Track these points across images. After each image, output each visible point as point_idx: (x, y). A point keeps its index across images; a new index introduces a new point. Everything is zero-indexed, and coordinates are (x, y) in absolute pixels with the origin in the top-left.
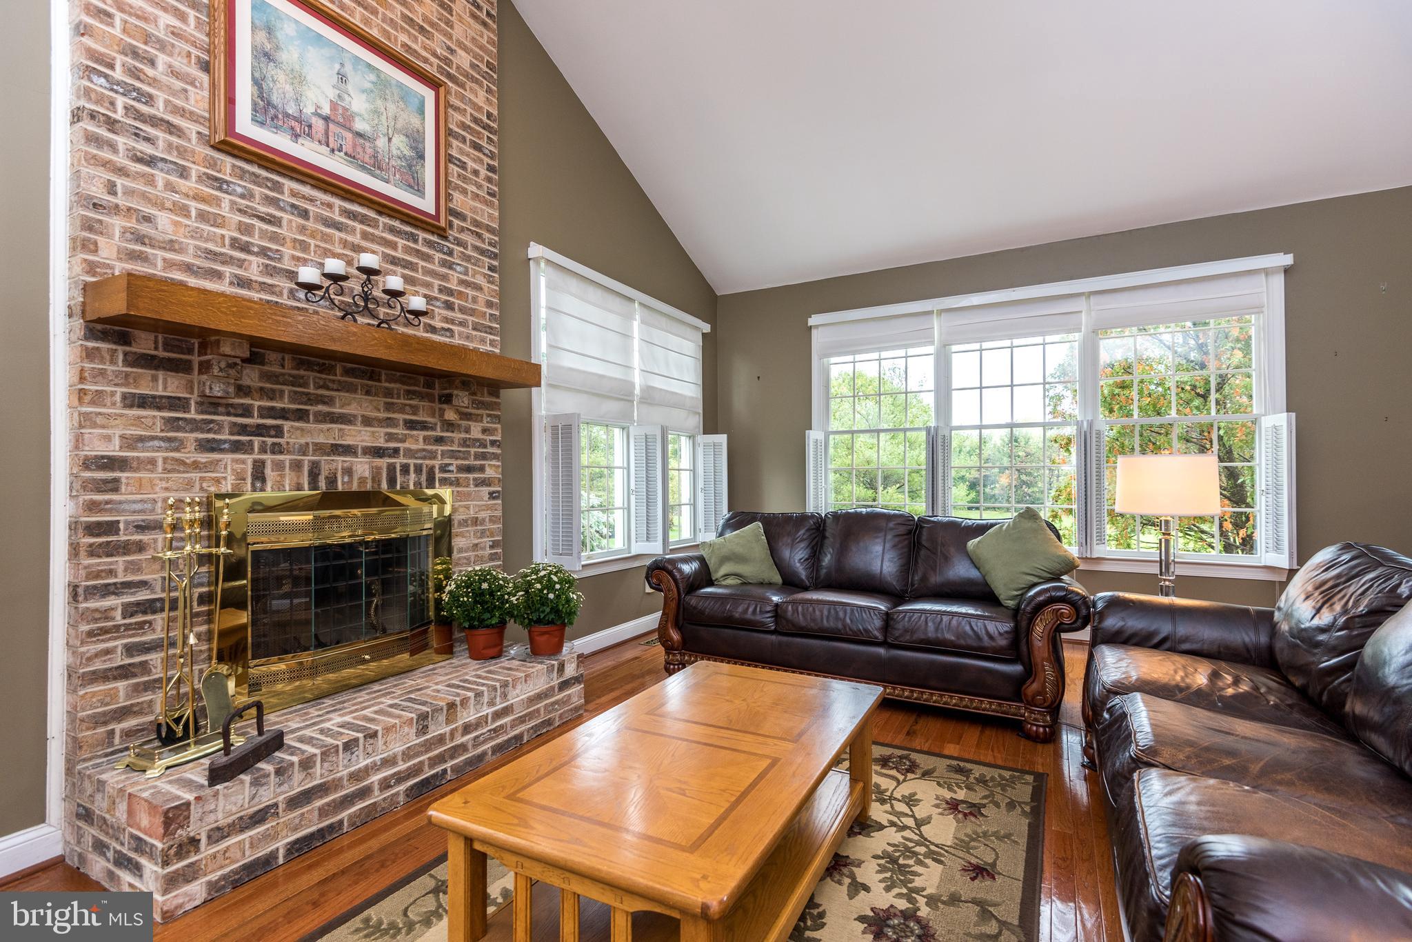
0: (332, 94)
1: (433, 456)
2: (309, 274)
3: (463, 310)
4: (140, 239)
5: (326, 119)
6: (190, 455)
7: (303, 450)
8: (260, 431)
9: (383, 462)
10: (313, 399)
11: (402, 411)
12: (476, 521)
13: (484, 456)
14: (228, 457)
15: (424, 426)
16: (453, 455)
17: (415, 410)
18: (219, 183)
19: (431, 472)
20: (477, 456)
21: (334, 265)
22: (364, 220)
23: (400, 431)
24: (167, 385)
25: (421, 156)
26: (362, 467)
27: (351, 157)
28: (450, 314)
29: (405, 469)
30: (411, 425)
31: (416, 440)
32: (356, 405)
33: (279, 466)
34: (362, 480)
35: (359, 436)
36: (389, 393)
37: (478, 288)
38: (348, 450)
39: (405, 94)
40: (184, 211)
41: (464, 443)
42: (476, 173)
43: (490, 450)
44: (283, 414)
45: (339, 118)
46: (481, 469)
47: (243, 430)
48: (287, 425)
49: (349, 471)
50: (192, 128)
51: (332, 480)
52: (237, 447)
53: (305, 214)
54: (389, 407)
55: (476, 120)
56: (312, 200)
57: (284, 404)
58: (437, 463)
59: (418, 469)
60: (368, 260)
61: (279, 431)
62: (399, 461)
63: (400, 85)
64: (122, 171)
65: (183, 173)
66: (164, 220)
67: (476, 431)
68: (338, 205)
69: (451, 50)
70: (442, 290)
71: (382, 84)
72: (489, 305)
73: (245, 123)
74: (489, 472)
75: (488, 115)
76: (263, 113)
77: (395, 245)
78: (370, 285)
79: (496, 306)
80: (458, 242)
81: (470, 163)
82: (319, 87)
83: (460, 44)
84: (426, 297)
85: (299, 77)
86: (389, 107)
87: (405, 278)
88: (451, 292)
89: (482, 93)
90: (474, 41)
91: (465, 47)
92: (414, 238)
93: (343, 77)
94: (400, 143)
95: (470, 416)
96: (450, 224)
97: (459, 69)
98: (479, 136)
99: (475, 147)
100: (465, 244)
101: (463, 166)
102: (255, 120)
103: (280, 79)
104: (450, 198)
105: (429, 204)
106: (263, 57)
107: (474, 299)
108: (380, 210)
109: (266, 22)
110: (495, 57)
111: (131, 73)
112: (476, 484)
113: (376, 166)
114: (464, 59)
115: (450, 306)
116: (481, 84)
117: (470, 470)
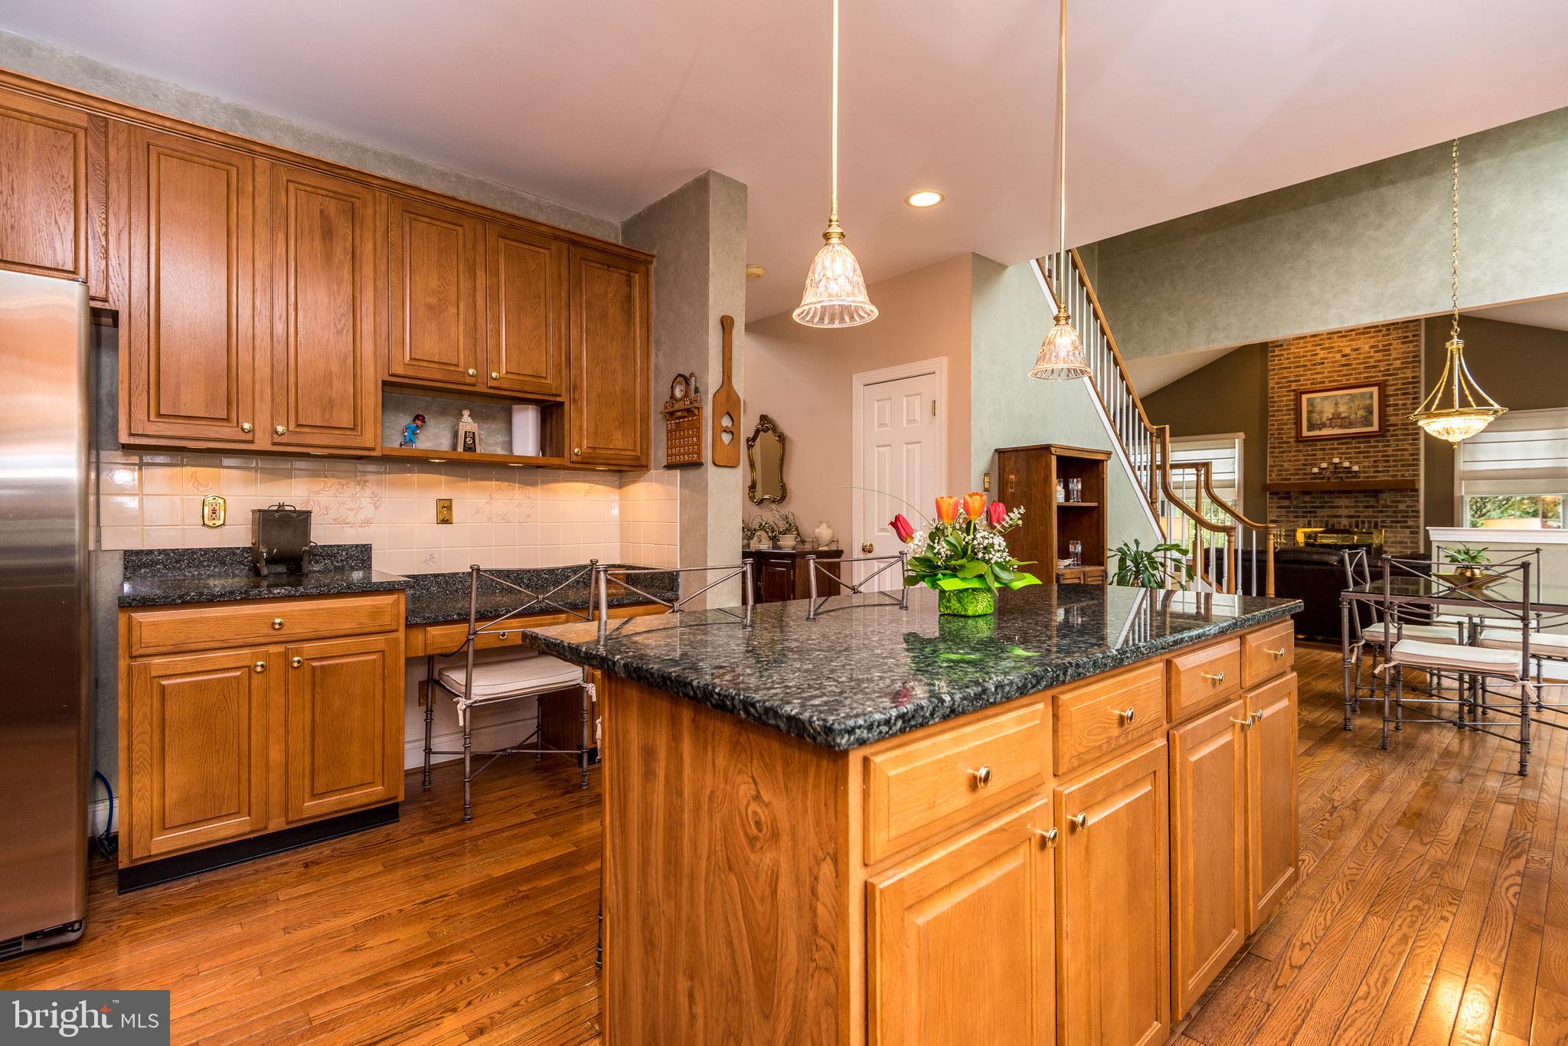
0: (1332, 411)
1: (1377, 517)
2: (1315, 470)
3: (1394, 461)
4: (1281, 471)
5: (1331, 419)
6: (1291, 519)
7: (1323, 517)
8: (1310, 512)
9: (1353, 520)
10: (1326, 502)
11: (1362, 502)
12: (1401, 542)
13: (1407, 517)
14: (1300, 519)
15: (1372, 507)
16: (1388, 517)
17: (1369, 502)
18: (1299, 451)
19: (1376, 523)
20: (1402, 517)
21: (1324, 465)
22: (1347, 443)
23: (1361, 509)
24: (1286, 503)
25: (1371, 413)
26: (1345, 522)
27: (1341, 427)
28: (1387, 464)
29: (1363, 522)
30: (1366, 507)
31: (1369, 512)
32: (1343, 502)
33: (1315, 521)
34: (1345, 526)
35: (1343, 512)
36: (1356, 497)
37: (1406, 450)
38: (1340, 516)
39: (1362, 395)
40: (1290, 461)
41: (1395, 512)
42: (1404, 404)
43: (1410, 514)
44: (1317, 507)
45: (1337, 416)
46: (1406, 522)
47: (1305, 512)
48: (1318, 510)
49: (1339, 523)
50: (1292, 440)
51: (1333, 526)
52: (1303, 517)
53: (1324, 450)
54: (1356, 502)
56: (1327, 445)
57: (1318, 504)
58: (1379, 520)
59: (1370, 522)
60: (1336, 460)
61: (1315, 512)
62: (1360, 520)
63: (1361, 394)
64: (1277, 457)
65: (1290, 452)
67: (1402, 507)
68: (1336, 442)
69: (1390, 365)
70: (1382, 456)
71: (1353, 397)
72: (1412, 455)
73: (1305, 433)
74: (1410, 523)
75: (1413, 378)
76: (1311, 427)
77: (1359, 448)
78: (1336, 468)
79: (1418, 454)
80: (1393, 436)
81: (1401, 402)
82: (1328, 411)
83: (1395, 359)
84: (1375, 461)
85: (1322, 412)
86: (1357, 403)
87: (1364, 457)
88: (1388, 456)
89: (1408, 371)
90: (1403, 353)
91: (1398, 359)
92: (1369, 442)
93: (1336, 404)
94: (1361, 413)
95: (1398, 502)
96: (1388, 431)
97: (1394, 369)
98: (1406, 389)
99: (1404, 394)
100: (1397, 435)
101: (1397, 405)
102: (1309, 430)
103: (1316, 416)
104: (1388, 420)
105: (1375, 428)
106: (1310, 412)
107: (1402, 455)
108: (1353, 438)
109: (1311, 403)
110: (1419, 351)
111: (1279, 434)
112: (1402, 527)
113: (1351, 425)
114: (1398, 364)
115: (1388, 461)
116: (1408, 368)
117: (1398, 522)
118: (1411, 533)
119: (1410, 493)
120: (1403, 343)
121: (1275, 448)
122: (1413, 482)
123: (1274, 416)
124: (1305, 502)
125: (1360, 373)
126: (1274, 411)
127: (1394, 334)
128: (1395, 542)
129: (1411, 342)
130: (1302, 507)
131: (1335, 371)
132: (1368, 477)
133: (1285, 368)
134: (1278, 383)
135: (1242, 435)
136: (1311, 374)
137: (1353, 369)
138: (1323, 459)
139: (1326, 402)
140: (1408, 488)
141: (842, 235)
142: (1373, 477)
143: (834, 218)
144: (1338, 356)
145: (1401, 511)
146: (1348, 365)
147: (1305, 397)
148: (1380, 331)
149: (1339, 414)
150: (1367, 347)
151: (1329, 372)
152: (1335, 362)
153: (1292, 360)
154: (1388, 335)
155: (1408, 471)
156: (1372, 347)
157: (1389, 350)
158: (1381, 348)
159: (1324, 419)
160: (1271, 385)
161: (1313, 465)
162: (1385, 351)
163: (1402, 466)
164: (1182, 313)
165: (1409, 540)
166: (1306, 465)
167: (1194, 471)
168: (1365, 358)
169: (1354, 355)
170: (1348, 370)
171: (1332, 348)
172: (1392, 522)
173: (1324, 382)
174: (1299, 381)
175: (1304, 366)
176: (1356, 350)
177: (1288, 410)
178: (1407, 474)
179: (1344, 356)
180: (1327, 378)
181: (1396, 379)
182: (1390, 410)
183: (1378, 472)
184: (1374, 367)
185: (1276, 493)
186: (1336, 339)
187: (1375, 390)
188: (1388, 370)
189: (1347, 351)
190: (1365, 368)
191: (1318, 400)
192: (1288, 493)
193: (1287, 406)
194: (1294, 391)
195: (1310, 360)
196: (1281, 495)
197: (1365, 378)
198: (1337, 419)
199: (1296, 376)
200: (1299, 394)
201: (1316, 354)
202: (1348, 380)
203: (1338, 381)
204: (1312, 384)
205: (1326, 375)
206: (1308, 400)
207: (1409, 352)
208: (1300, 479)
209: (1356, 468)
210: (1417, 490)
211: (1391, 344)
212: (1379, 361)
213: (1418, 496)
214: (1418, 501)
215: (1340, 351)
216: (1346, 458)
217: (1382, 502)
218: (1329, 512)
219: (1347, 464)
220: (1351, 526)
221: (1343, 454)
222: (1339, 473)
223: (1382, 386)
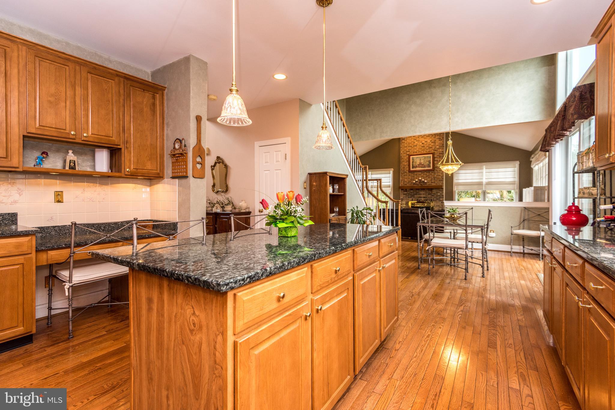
1: (432, 197)
2: (414, 182)
3: (437, 179)
4: (404, 182)
6: (407, 198)
7: (416, 197)
8: (413, 196)
9: (425, 198)
10: (417, 193)
12: (438, 206)
13: (440, 197)
14: (410, 198)
15: (431, 194)
16: (435, 197)
17: (429, 192)
18: (409, 175)
19: (432, 199)
20: (439, 197)
21: (417, 180)
22: (423, 173)
23: (427, 195)
24: (406, 193)
25: (430, 163)
26: (423, 199)
27: (421, 167)
29: (428, 199)
30: (429, 194)
31: (430, 196)
32: (422, 192)
33: (414, 199)
35: (422, 196)
37: (440, 175)
38: (421, 197)
40: (407, 178)
41: (437, 196)
44: (415, 194)
45: (420, 164)
46: (440, 199)
49: (421, 199)
50: (407, 171)
51: (419, 200)
52: (411, 197)
53: (417, 175)
54: (426, 192)
55: (439, 154)
56: (417, 173)
59: (430, 199)
60: (420, 178)
63: (427, 156)
64: (403, 177)
65: (407, 175)
66: (406, 180)
67: (439, 194)
68: (420, 172)
69: (436, 147)
70: (433, 177)
71: (425, 157)
72: (442, 177)
73: (411, 169)
74: (441, 200)
75: (442, 152)
76: (413, 167)
77: (427, 174)
78: (420, 181)
79: (443, 177)
80: (436, 171)
81: (438, 160)
82: (418, 162)
83: (437, 145)
84: (431, 179)
85: (416, 162)
86: (426, 159)
87: (428, 178)
88: (435, 177)
89: (441, 149)
90: (439, 143)
91: (438, 145)
92: (430, 173)
93: (420, 160)
94: (427, 163)
95: (437, 192)
96: (435, 169)
97: (437, 149)
98: (440, 155)
99: (439, 157)
100: (437, 171)
101: (437, 161)
102: (412, 168)
103: (414, 163)
104: (435, 166)
105: (431, 168)
106: (413, 162)
107: (439, 177)
108: (425, 171)
109: (413, 159)
110: (444, 143)
111: (404, 169)
112: (439, 201)
113: (425, 167)
114: (438, 147)
115: (435, 179)
116: (440, 148)
117: (438, 199)
118: (441, 203)
119: (441, 190)
120: (439, 140)
121: (402, 174)
122: (442, 186)
123: (402, 163)
124: (411, 192)
125: (427, 150)
126: (402, 161)
127: (437, 137)
128: (437, 206)
129: (441, 140)
130: (410, 194)
131: (420, 149)
132: (429, 184)
133: (406, 147)
134: (403, 152)
135: (392, 169)
136: (413, 149)
137: (425, 148)
138: (417, 178)
139: (417, 159)
140: (440, 188)
141: (237, 91)
142: (431, 184)
143: (234, 83)
144: (421, 144)
145: (438, 196)
146: (424, 147)
147: (411, 157)
148: (433, 136)
149: (421, 163)
150: (429, 141)
151: (418, 149)
152: (420, 145)
153: (407, 144)
154: (435, 137)
155: (440, 182)
156: (431, 141)
157: (435, 142)
158: (433, 141)
159: (417, 165)
160: (401, 153)
161: (414, 180)
162: (434, 142)
163: (439, 181)
164: (372, 126)
165: (441, 205)
166: (411, 180)
167: (376, 181)
168: (429, 145)
169: (425, 143)
170: (424, 148)
171: (419, 141)
172: (436, 199)
173: (416, 152)
174: (409, 151)
175: (411, 146)
176: (426, 142)
177: (406, 161)
178: (440, 183)
179: (422, 144)
180: (417, 151)
181: (437, 152)
182: (436, 162)
183: (432, 182)
184: (431, 148)
185: (403, 189)
186: (420, 138)
187: (431, 155)
188: (435, 149)
189: (423, 142)
190: (429, 148)
191: (415, 158)
192: (406, 189)
193: (406, 160)
194: (408, 155)
195: (413, 145)
196: (404, 190)
197: (429, 151)
198: (421, 165)
199: (409, 150)
200: (410, 156)
201: (414, 143)
202: (424, 152)
203: (421, 152)
204: (413, 153)
205: (417, 150)
206: (412, 158)
207: (441, 143)
208: (410, 185)
209: (426, 181)
210: (443, 189)
211: (436, 140)
212: (432, 146)
213: (443, 191)
214: (443, 192)
215: (421, 142)
216: (423, 178)
217: (433, 192)
218: (419, 196)
219: (423, 180)
220: (424, 201)
221: (422, 176)
222: (421, 183)
223: (433, 154)
